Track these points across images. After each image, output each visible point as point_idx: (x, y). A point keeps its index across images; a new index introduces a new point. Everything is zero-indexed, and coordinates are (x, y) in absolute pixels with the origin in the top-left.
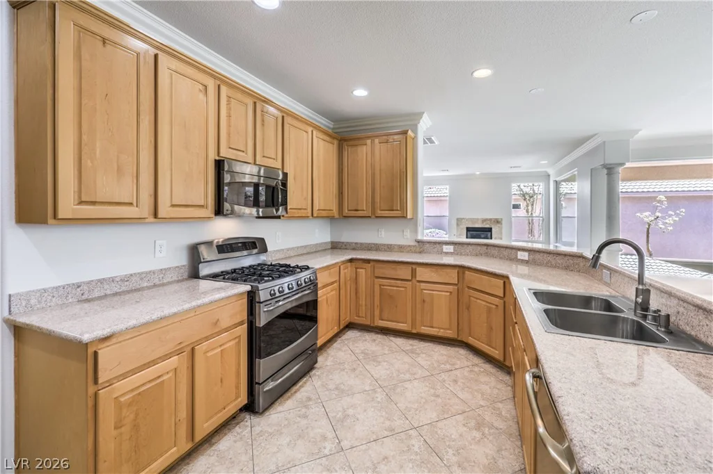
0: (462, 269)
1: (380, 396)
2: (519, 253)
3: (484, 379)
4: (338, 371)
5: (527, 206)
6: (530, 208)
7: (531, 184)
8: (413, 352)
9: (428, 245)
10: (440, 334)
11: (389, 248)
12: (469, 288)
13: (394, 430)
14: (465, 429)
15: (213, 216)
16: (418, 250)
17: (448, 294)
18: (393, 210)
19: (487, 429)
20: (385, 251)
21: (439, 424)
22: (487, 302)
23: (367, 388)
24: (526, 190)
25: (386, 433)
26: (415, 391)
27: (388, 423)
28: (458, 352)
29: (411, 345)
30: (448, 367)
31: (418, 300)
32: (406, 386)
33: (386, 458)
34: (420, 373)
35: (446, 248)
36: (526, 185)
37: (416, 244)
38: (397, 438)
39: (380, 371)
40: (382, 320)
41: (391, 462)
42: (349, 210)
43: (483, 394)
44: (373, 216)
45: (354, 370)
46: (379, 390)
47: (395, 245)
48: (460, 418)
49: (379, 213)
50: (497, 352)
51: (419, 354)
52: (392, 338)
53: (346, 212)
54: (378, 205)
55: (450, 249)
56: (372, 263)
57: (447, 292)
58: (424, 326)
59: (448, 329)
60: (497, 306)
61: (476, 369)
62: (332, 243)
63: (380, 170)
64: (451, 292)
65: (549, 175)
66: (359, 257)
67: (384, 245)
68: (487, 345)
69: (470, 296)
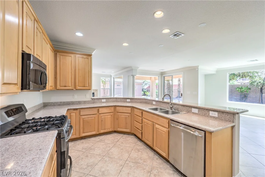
0: (115, 106)
1: (107, 159)
2: (127, 100)
3: (128, 139)
4: (81, 160)
5: (103, 85)
6: (104, 86)
7: (105, 78)
8: (101, 140)
9: (96, 100)
10: (108, 131)
11: (79, 103)
12: (117, 112)
13: (122, 165)
14: (137, 153)
15: (20, 91)
16: (92, 102)
17: (110, 116)
18: (85, 87)
19: (141, 150)
20: (77, 104)
21: (131, 156)
22: (125, 116)
23: (100, 159)
24: (104, 80)
25: (121, 167)
26: (115, 152)
27: (118, 164)
28: (114, 135)
29: (98, 138)
30: (116, 140)
31: (100, 121)
32: (111, 151)
33: (128, 173)
34: (111, 146)
35: (103, 101)
36: (103, 78)
37: (92, 100)
38: (125, 166)
39: (97, 151)
40: (84, 133)
41: (130, 173)
42: (60, 86)
43: (132, 143)
44: (75, 89)
45: (87, 156)
46: (104, 157)
47: (82, 101)
48: (133, 151)
49: (78, 88)
50: (129, 130)
51: (104, 140)
52: (89, 139)
53: (58, 87)
54: (77, 84)
55: (104, 100)
56: (78, 110)
57: (110, 115)
58: (102, 130)
59: (111, 128)
60: (129, 116)
61: (124, 137)
62: (44, 103)
63: (79, 69)
64: (111, 115)
65: (111, 76)
66: (72, 108)
67: (77, 102)
68: (125, 129)
69: (118, 115)
